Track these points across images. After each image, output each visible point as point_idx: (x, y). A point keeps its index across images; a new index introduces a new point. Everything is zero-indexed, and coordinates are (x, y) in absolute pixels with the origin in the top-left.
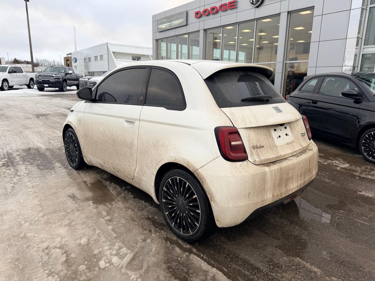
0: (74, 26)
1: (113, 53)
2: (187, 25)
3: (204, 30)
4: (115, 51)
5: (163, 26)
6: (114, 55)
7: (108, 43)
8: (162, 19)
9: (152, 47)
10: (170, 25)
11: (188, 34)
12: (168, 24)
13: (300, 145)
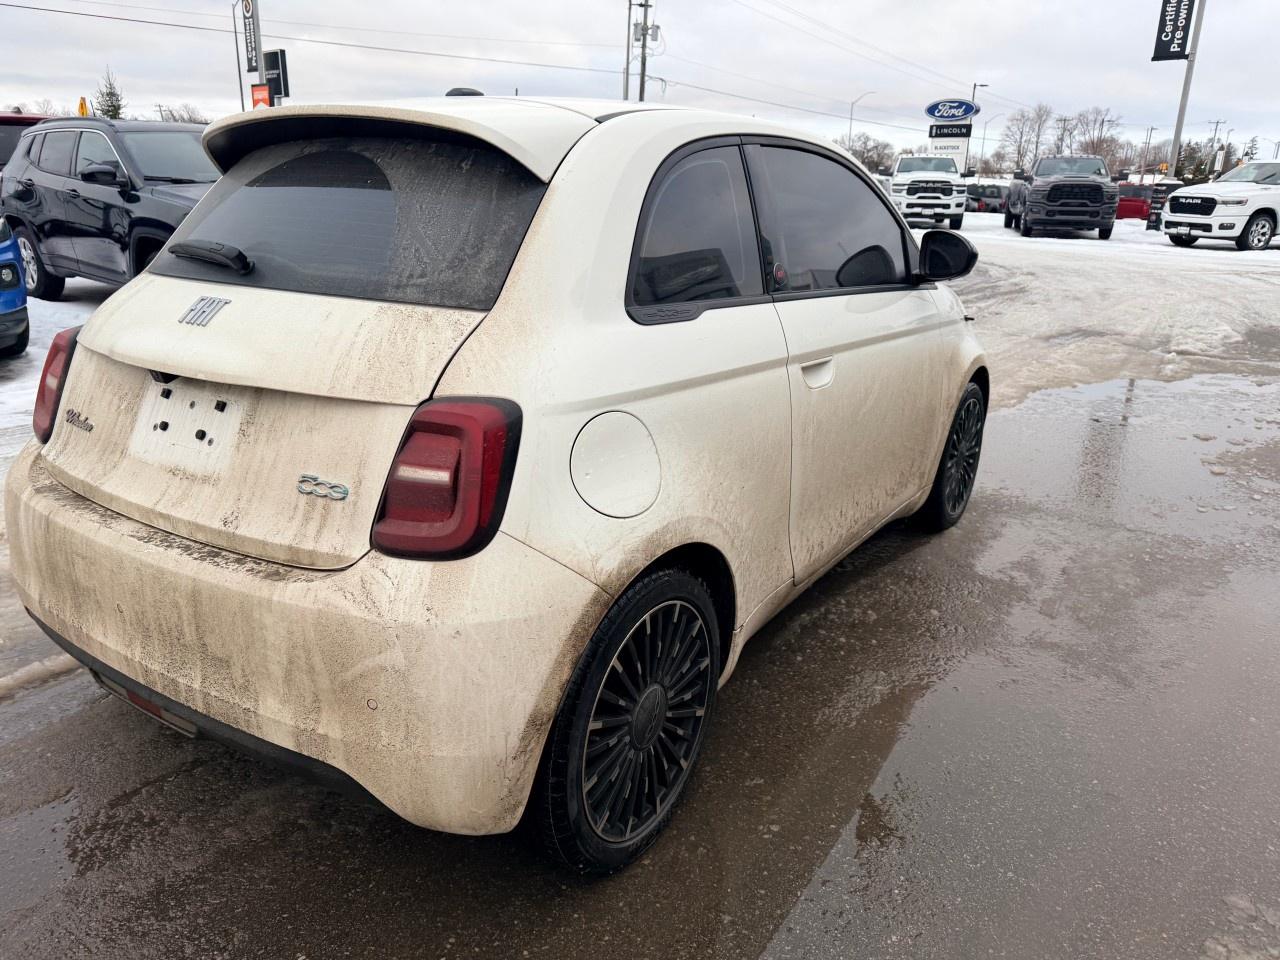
13: (229, 513)
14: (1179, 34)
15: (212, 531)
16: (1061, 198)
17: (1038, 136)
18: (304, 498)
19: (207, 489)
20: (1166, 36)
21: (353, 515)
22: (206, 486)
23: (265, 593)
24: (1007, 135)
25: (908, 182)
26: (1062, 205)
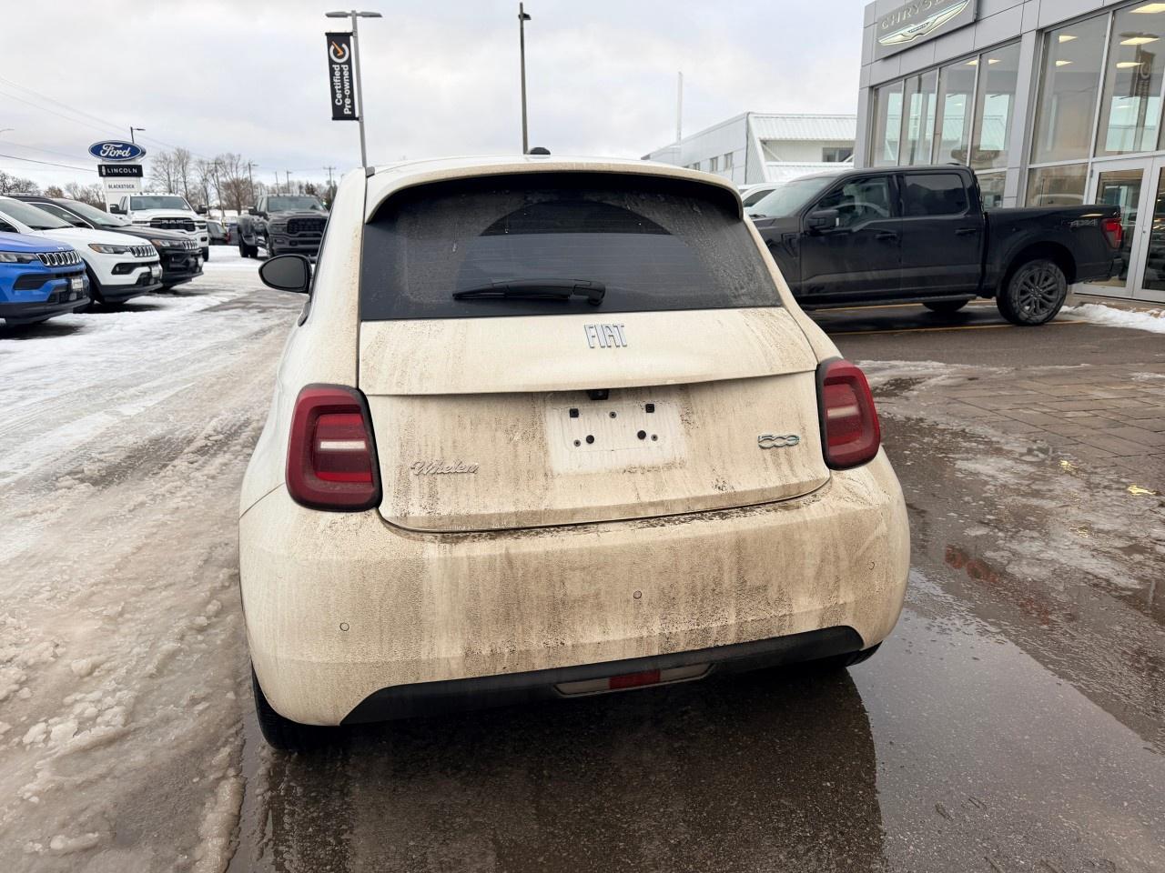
0: (680, 73)
1: (764, 142)
2: (976, 22)
3: (1040, 31)
4: (767, 137)
5: (896, 39)
6: (763, 148)
7: (749, 113)
8: (895, 13)
9: (855, 112)
10: (918, 32)
11: (981, 53)
12: (913, 27)
13: (715, 481)
14: (348, 101)
15: (712, 497)
16: (298, 231)
17: (184, 177)
18: (767, 453)
19: (677, 473)
20: (339, 101)
21: (808, 451)
22: (674, 470)
23: (800, 519)
24: (154, 175)
25: (150, 219)
26: (300, 236)
